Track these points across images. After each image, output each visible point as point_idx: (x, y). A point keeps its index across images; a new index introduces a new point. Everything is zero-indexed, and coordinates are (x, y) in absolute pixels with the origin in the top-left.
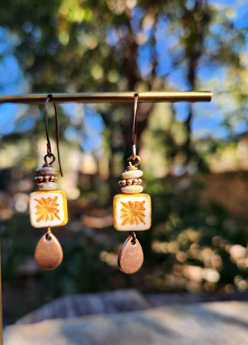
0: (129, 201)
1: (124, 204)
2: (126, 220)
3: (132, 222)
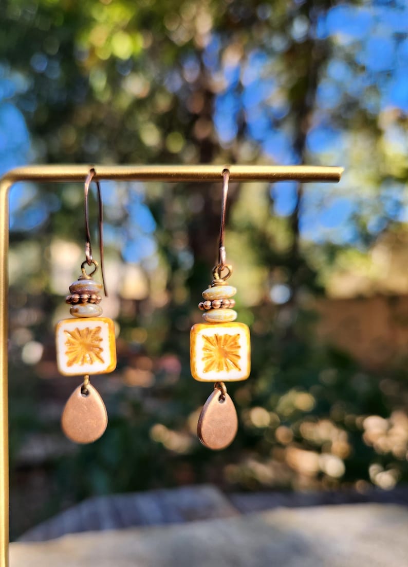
0: (216, 335)
1: (207, 339)
2: (211, 364)
3: (220, 367)
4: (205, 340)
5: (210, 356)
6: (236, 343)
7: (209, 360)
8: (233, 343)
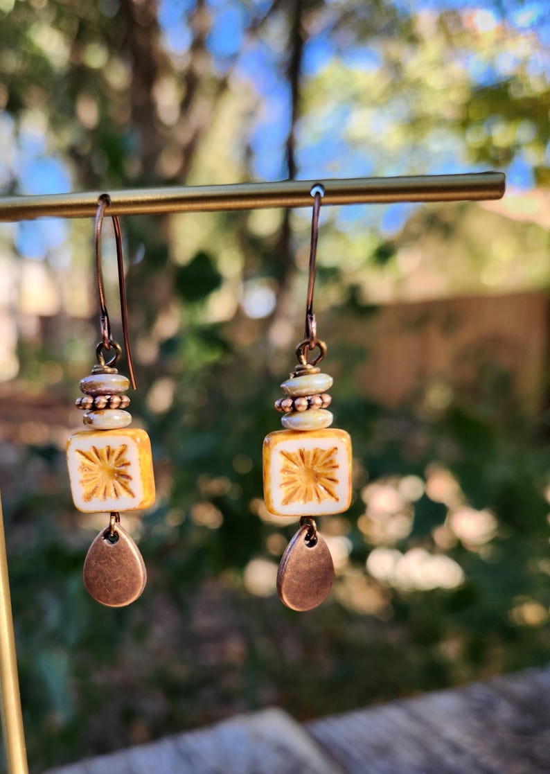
0: (300, 450)
1: (288, 456)
2: (294, 492)
3: (307, 496)
4: (284, 458)
5: (294, 481)
6: (331, 461)
7: (290, 486)
8: (327, 460)
